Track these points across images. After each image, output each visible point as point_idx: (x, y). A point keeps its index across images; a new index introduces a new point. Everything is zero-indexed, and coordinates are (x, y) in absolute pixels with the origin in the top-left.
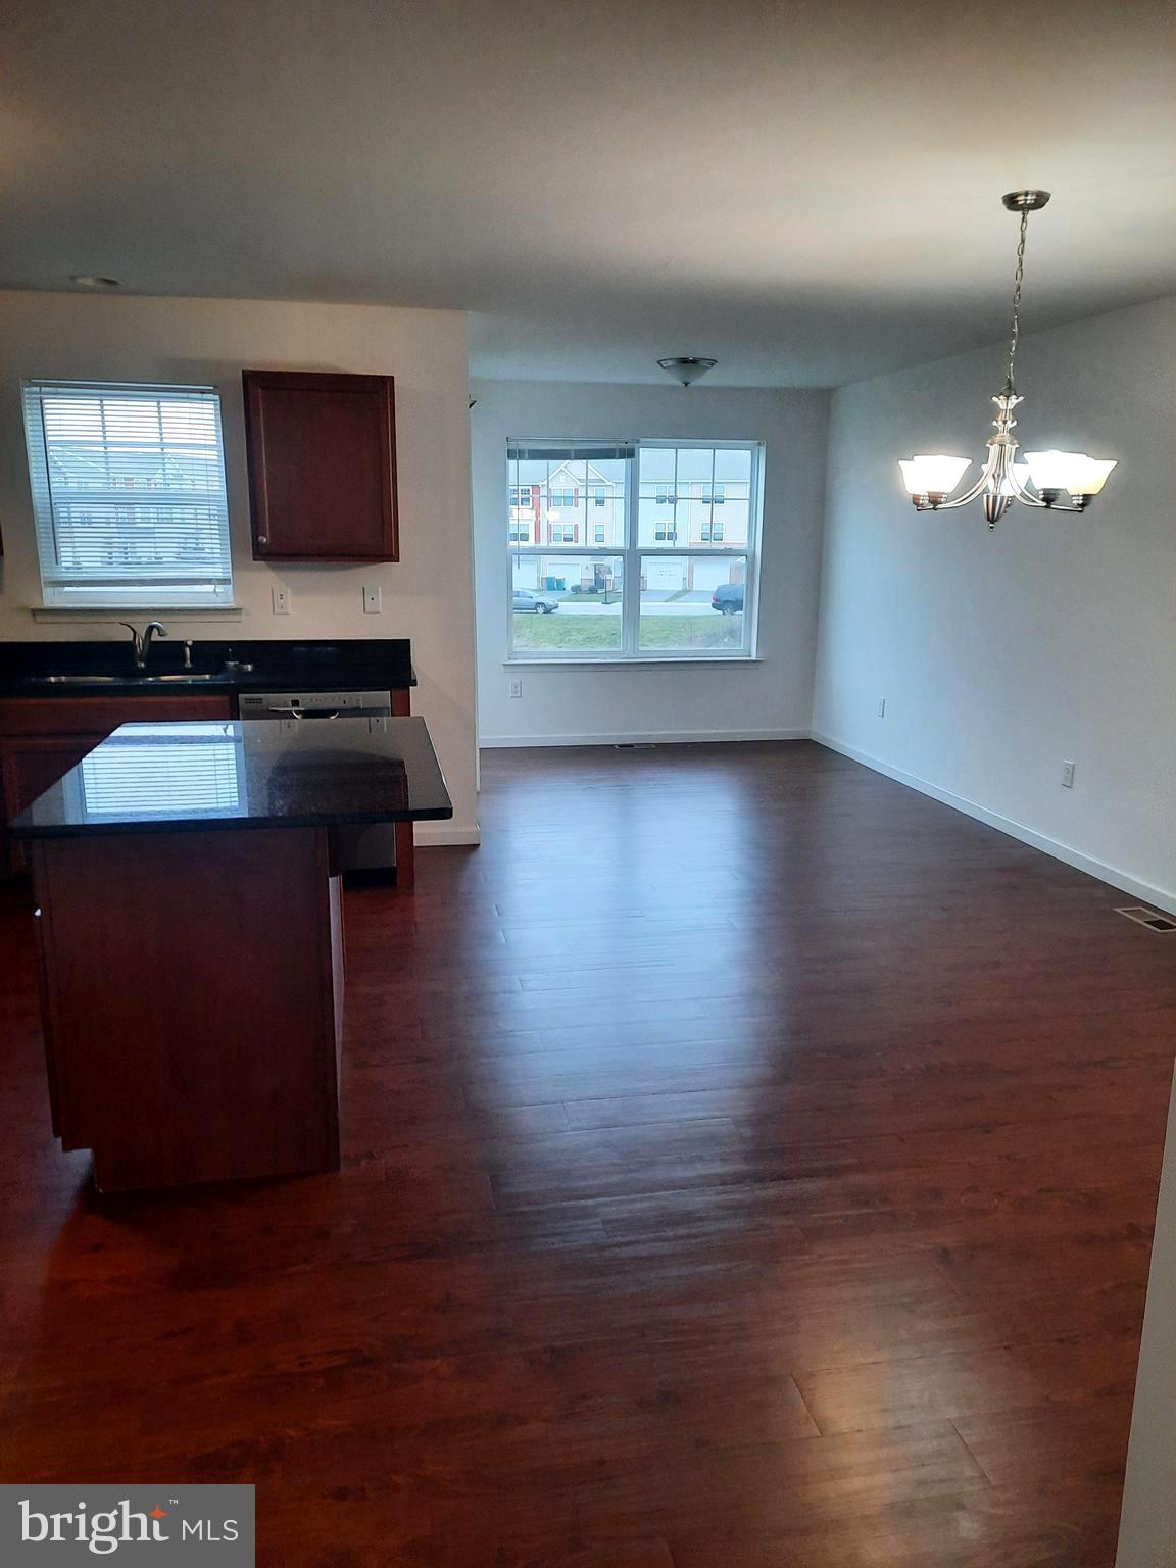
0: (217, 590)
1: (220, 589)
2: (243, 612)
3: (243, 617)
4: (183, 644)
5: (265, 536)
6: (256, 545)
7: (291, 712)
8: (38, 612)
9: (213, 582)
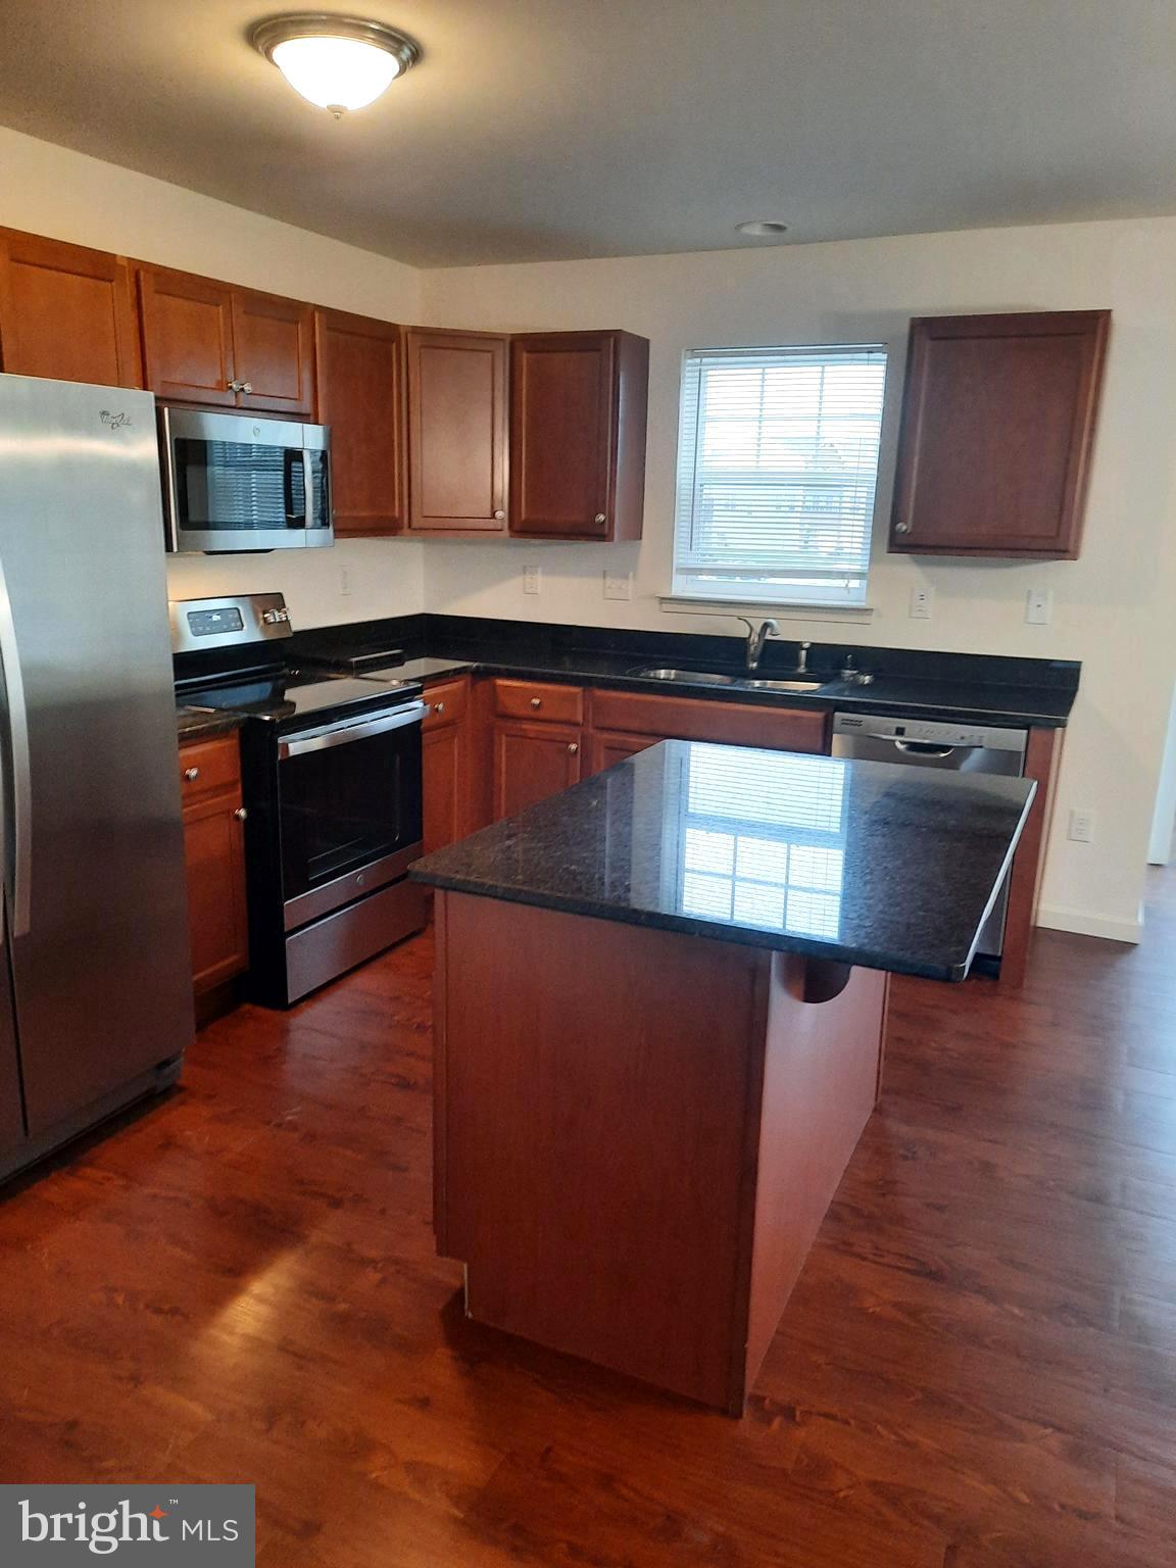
0: (850, 585)
1: (855, 583)
2: (874, 613)
3: (872, 619)
4: (798, 645)
5: (906, 523)
6: (893, 533)
7: (894, 741)
8: (663, 600)
9: (846, 576)
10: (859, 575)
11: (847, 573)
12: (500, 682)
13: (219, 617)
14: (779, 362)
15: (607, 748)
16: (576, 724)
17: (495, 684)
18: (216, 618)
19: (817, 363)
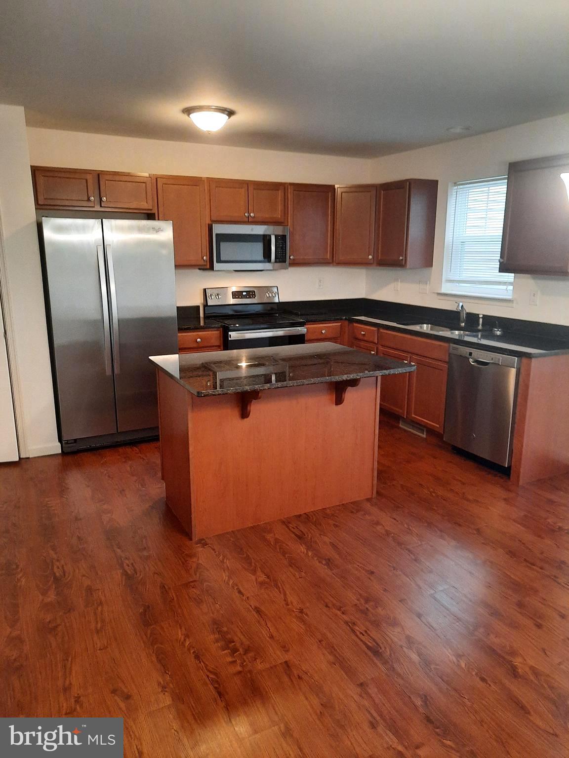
0: (508, 289)
2: (514, 302)
3: (513, 305)
8: (439, 294)
9: (507, 284)
10: (511, 284)
11: (506, 282)
12: (355, 324)
13: (246, 293)
14: (485, 185)
15: (383, 354)
16: (375, 343)
17: (354, 326)
18: (244, 293)
19: (486, 186)
